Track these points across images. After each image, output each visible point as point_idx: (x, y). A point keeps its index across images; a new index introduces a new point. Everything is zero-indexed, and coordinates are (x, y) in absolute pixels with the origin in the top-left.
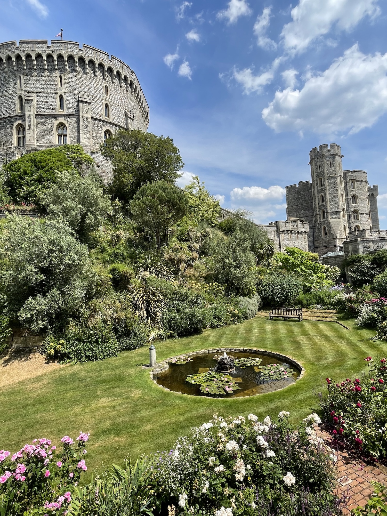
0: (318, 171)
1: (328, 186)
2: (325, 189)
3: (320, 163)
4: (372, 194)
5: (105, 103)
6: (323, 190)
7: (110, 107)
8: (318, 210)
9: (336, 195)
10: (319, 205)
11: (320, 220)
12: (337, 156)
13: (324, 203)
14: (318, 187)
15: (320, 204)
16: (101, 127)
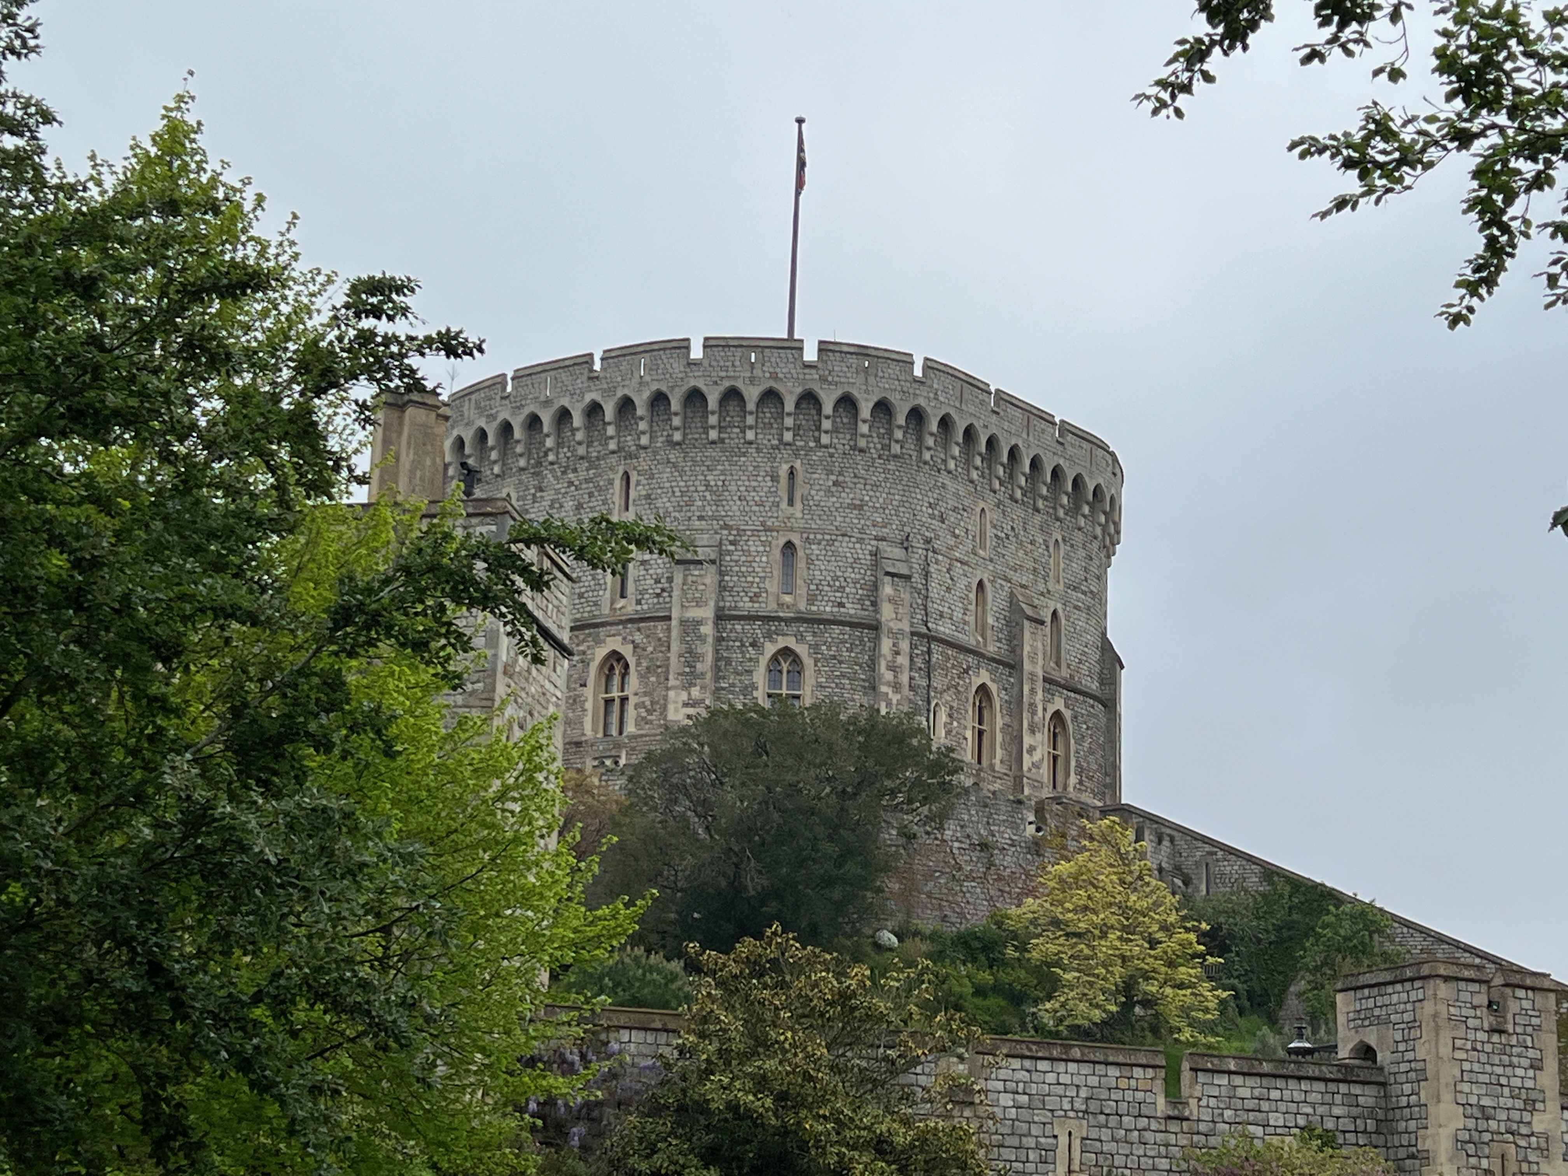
5: (782, 541)
7: (800, 553)
16: (751, 645)
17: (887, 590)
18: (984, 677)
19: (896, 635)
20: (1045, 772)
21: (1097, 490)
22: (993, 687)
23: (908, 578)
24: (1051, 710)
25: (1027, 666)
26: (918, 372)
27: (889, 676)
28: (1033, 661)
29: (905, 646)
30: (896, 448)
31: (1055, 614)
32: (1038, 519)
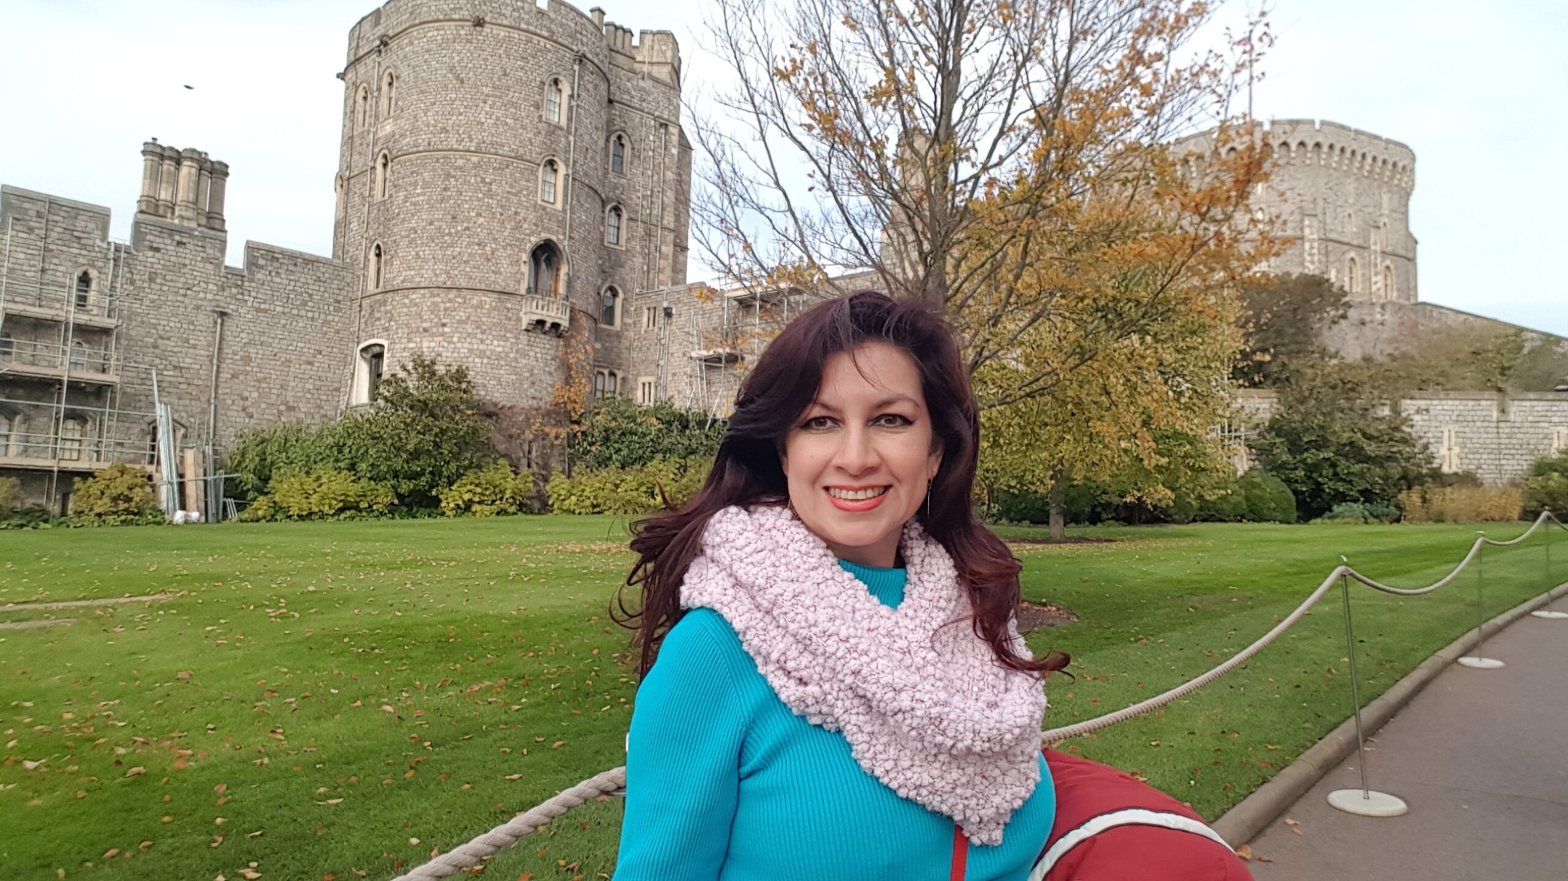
17: (1307, 222)
18: (1352, 254)
19: (1312, 241)
20: (1382, 292)
21: (1404, 168)
22: (1357, 259)
23: (1316, 216)
24: (1384, 264)
25: (1373, 247)
26: (1317, 126)
27: (1308, 258)
28: (1375, 244)
29: (1316, 245)
30: (1308, 162)
31: (1385, 224)
32: (1376, 184)
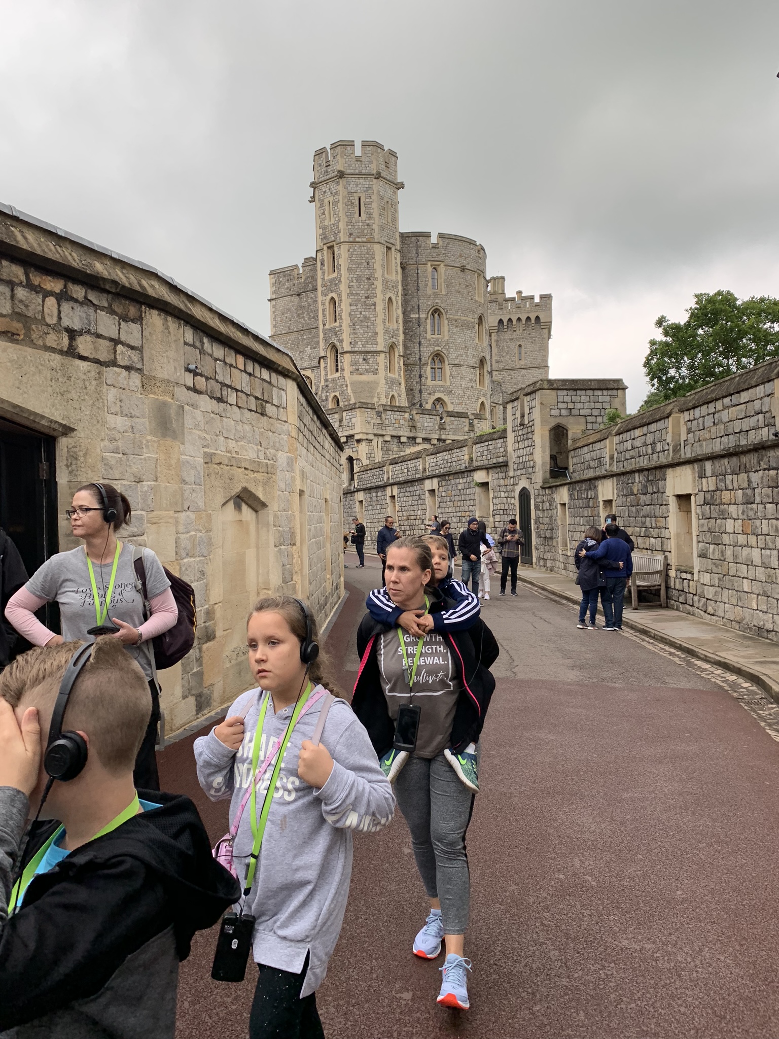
0: (326, 224)
1: (349, 270)
2: (340, 281)
3: (331, 199)
4: (537, 318)
6: (334, 284)
8: (322, 344)
9: (368, 302)
10: (324, 330)
11: (326, 375)
12: (381, 183)
13: (337, 324)
14: (323, 273)
15: (327, 327)
